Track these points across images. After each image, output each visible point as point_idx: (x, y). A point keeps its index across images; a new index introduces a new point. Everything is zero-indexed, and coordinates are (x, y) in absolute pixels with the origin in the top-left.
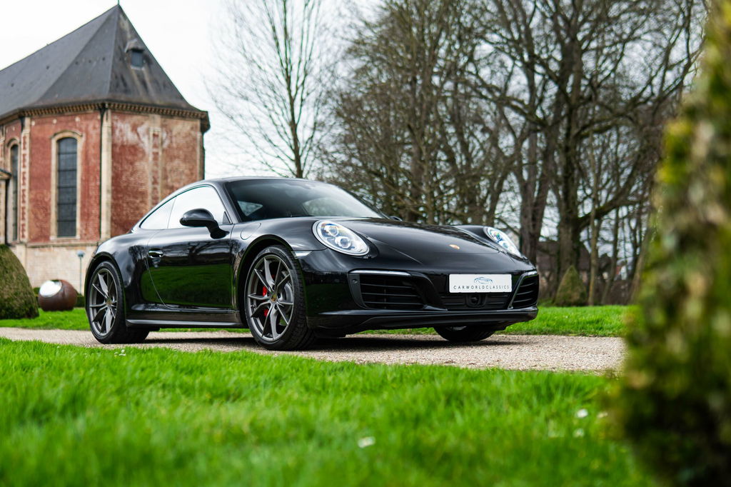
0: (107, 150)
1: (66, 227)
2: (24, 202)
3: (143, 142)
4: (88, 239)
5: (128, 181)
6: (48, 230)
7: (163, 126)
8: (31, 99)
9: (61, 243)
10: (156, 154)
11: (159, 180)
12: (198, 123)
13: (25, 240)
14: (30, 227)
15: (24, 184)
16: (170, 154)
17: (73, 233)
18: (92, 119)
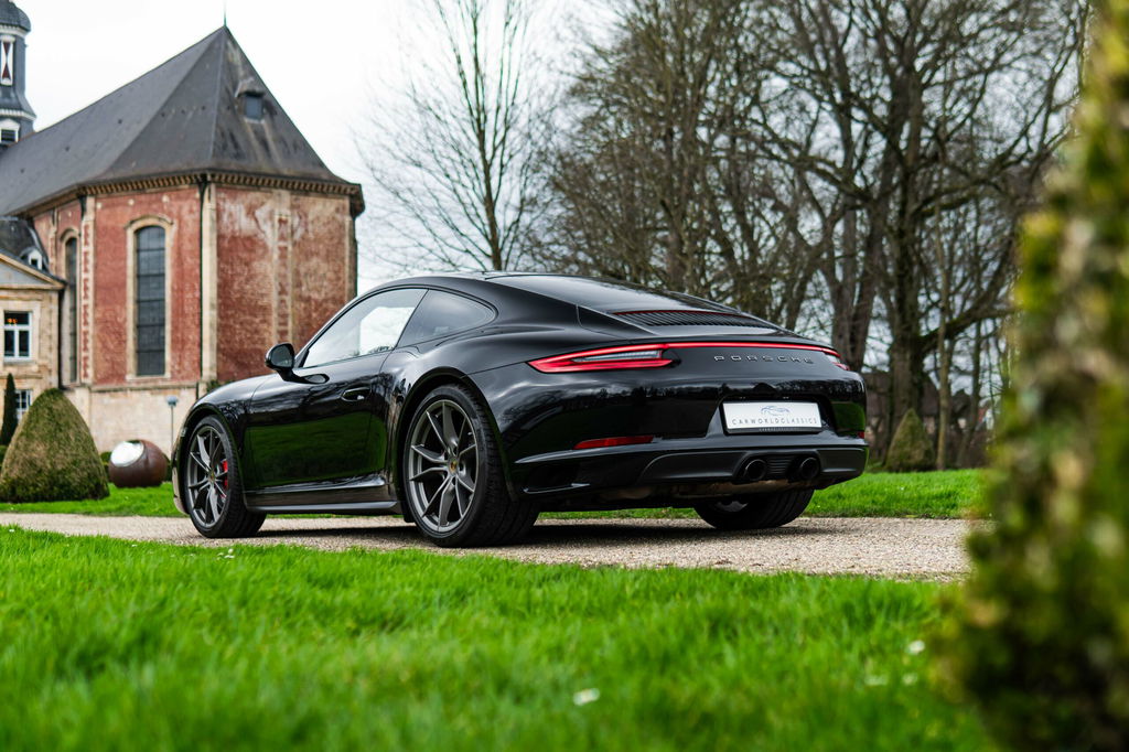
0: (211, 245)
1: (150, 360)
2: (86, 323)
3: (264, 232)
4: (183, 378)
5: (242, 291)
6: (123, 365)
7: (292, 207)
8: (96, 170)
9: (142, 385)
10: (283, 250)
11: (289, 289)
12: (347, 202)
13: (89, 381)
14: (95, 361)
15: (86, 297)
16: (304, 250)
17: (160, 369)
18: (187, 198)
